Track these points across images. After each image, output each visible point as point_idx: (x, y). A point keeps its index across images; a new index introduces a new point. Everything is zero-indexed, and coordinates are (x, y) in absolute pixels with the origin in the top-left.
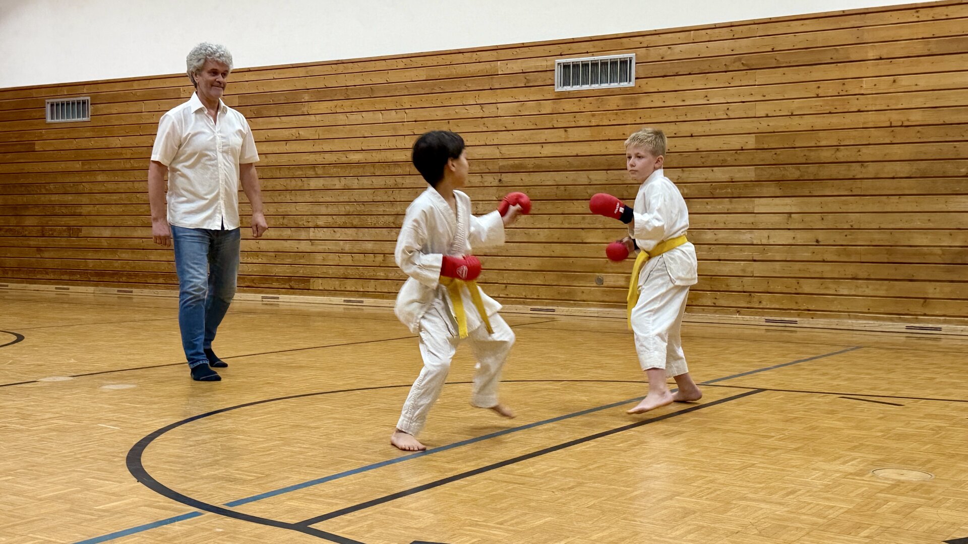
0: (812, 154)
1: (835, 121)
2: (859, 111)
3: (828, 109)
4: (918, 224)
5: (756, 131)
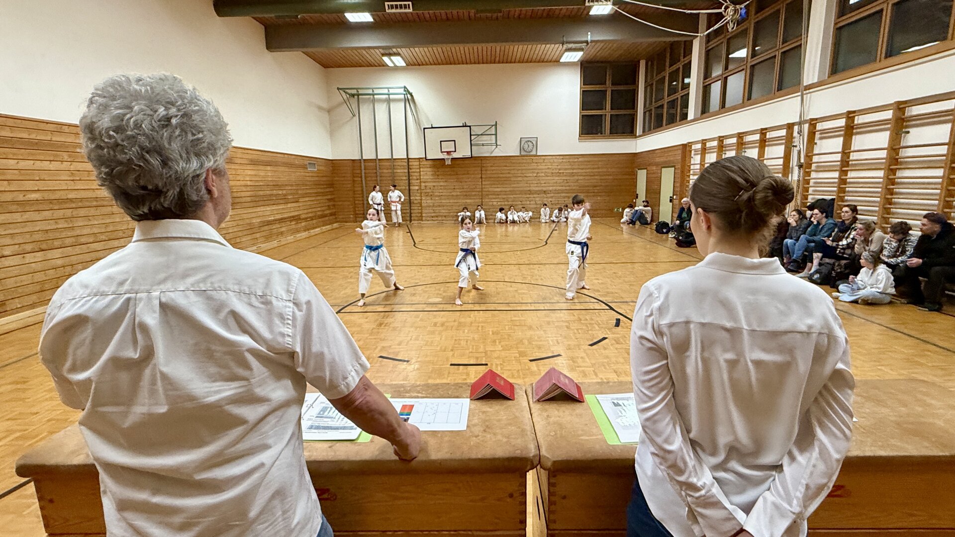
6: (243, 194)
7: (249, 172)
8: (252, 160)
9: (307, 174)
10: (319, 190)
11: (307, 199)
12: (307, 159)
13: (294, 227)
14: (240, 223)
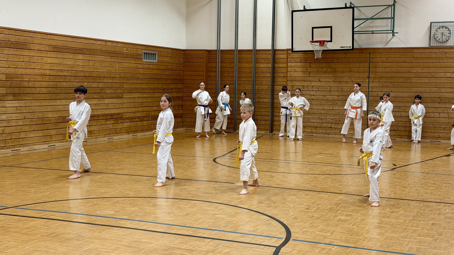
0: (22, 83)
1: (28, 71)
2: (34, 69)
3: (26, 67)
4: (49, 110)
5: (6, 73)
6: (37, 84)
7: (50, 61)
8: (55, 47)
9: (140, 66)
10: (160, 86)
11: (137, 95)
12: (143, 48)
13: (111, 126)
14: (29, 116)
